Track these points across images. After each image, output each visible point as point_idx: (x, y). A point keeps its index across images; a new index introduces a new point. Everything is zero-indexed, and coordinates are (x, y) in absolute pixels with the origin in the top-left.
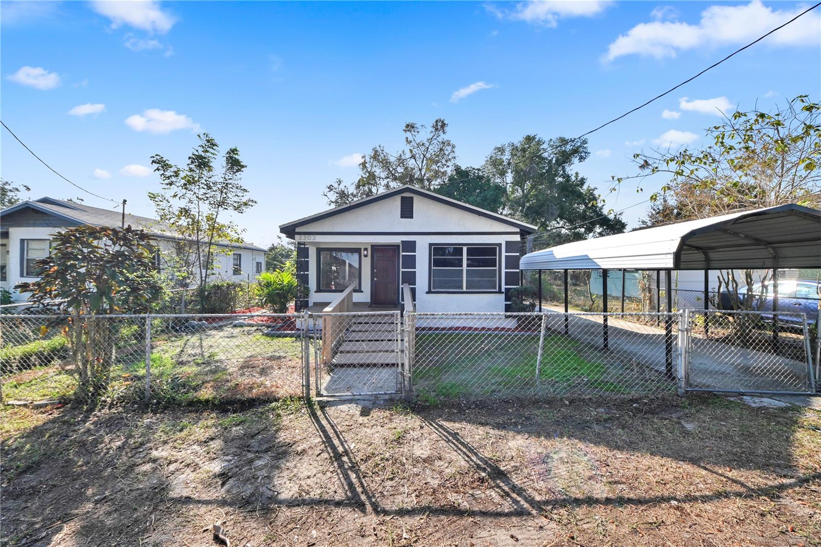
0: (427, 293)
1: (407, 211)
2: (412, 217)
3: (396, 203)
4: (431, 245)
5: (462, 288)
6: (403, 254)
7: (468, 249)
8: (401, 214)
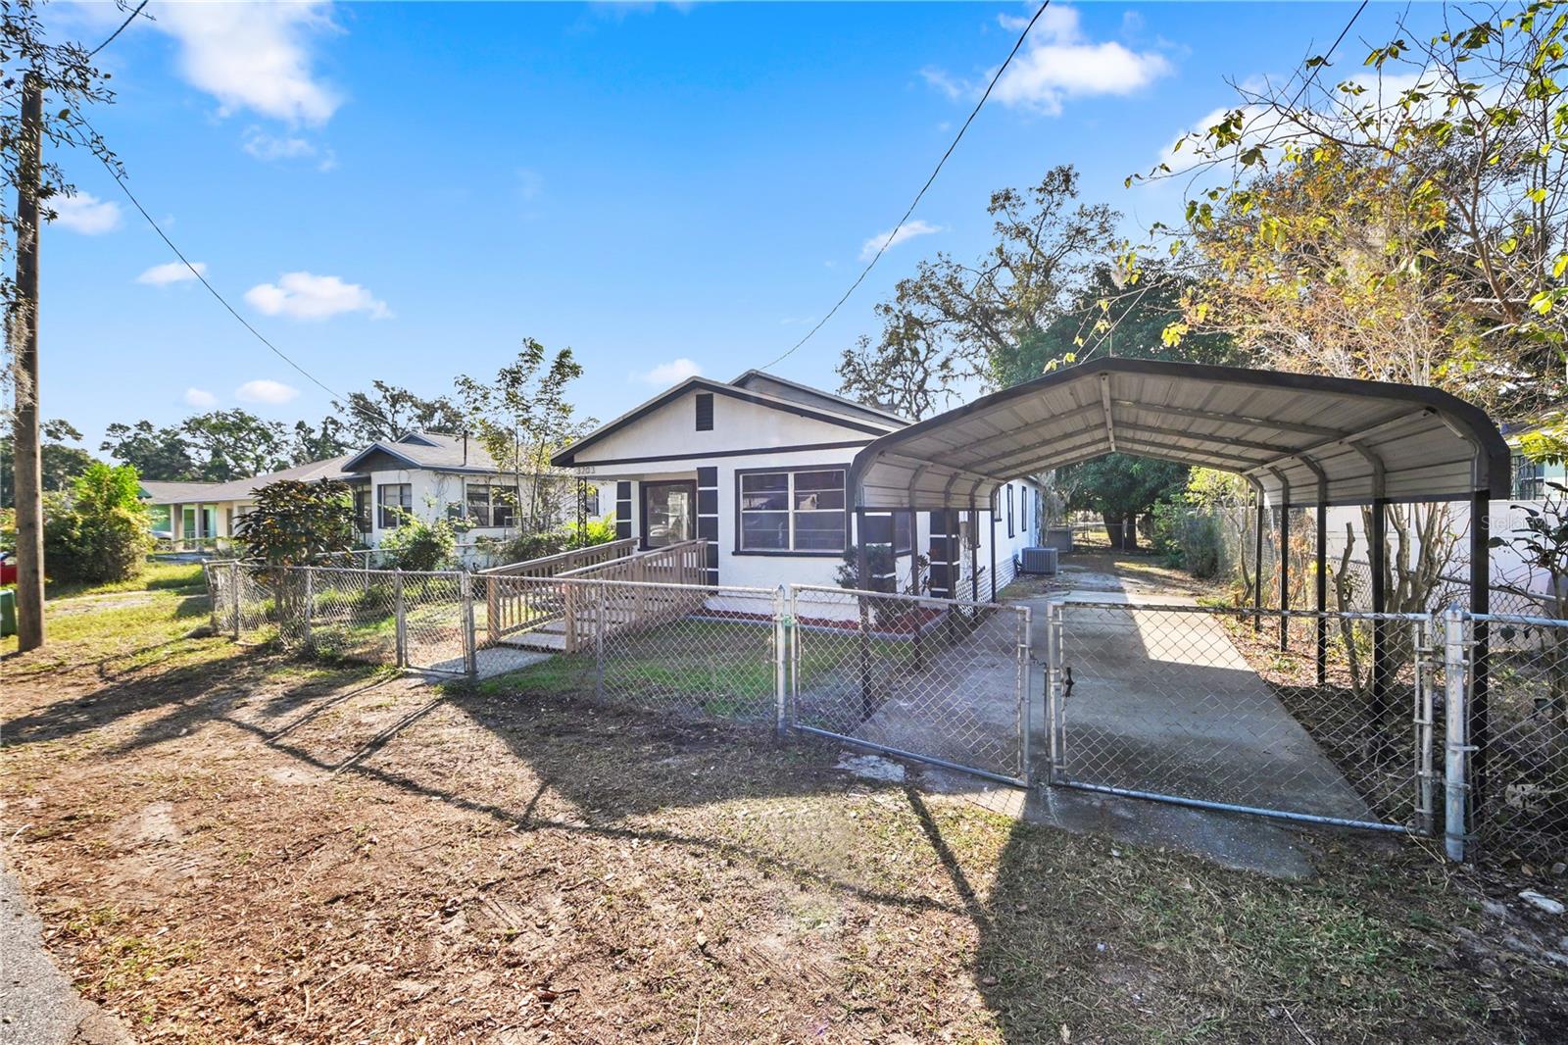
0: (734, 554)
1: (705, 422)
2: (711, 428)
3: (689, 409)
4: (738, 472)
5: (788, 547)
6: (701, 489)
7: (796, 477)
8: (697, 424)
